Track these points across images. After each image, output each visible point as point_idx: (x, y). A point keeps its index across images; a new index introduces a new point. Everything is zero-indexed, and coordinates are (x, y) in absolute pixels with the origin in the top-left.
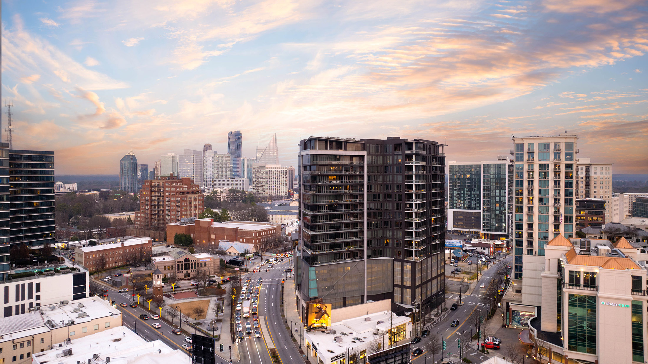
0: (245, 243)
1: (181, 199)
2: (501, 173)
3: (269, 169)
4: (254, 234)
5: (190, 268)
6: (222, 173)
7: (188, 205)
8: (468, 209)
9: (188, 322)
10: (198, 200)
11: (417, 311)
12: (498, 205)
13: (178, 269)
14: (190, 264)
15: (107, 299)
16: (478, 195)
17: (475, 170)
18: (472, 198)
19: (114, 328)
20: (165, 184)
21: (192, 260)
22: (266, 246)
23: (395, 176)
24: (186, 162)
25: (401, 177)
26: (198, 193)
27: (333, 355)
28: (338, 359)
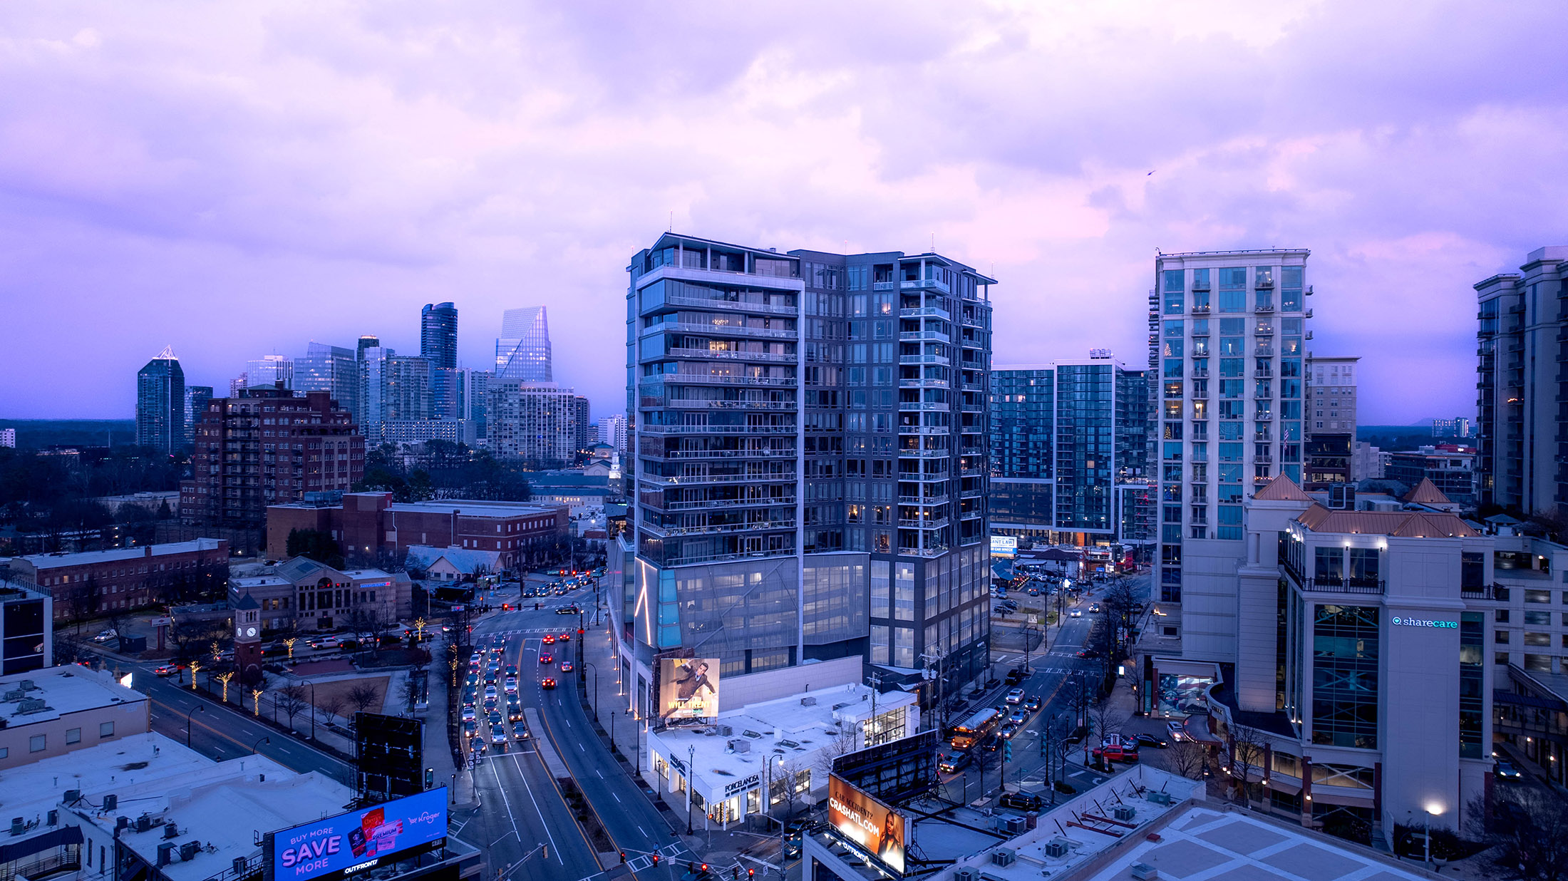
0: (475, 549)
1: (306, 446)
2: (1101, 388)
3: (529, 393)
4: (499, 527)
5: (334, 605)
6: (407, 404)
7: (323, 463)
8: (1021, 475)
9: (332, 724)
10: (349, 452)
11: (934, 677)
12: (1091, 464)
13: (302, 607)
14: (334, 593)
15: (105, 668)
16: (1044, 443)
17: (1037, 382)
18: (1031, 451)
19: (125, 740)
20: (262, 409)
21: (340, 582)
22: (530, 558)
23: (876, 347)
24: (316, 377)
25: (891, 346)
26: (350, 434)
27: (730, 781)
28: (742, 789)
